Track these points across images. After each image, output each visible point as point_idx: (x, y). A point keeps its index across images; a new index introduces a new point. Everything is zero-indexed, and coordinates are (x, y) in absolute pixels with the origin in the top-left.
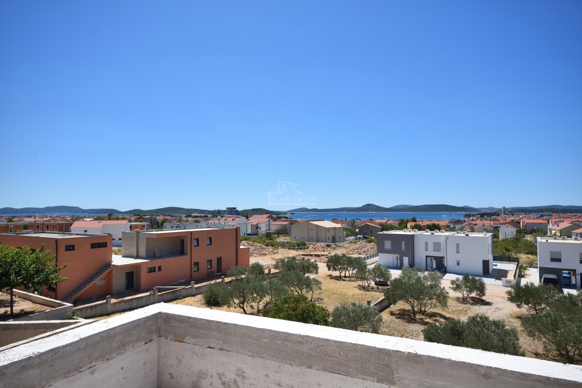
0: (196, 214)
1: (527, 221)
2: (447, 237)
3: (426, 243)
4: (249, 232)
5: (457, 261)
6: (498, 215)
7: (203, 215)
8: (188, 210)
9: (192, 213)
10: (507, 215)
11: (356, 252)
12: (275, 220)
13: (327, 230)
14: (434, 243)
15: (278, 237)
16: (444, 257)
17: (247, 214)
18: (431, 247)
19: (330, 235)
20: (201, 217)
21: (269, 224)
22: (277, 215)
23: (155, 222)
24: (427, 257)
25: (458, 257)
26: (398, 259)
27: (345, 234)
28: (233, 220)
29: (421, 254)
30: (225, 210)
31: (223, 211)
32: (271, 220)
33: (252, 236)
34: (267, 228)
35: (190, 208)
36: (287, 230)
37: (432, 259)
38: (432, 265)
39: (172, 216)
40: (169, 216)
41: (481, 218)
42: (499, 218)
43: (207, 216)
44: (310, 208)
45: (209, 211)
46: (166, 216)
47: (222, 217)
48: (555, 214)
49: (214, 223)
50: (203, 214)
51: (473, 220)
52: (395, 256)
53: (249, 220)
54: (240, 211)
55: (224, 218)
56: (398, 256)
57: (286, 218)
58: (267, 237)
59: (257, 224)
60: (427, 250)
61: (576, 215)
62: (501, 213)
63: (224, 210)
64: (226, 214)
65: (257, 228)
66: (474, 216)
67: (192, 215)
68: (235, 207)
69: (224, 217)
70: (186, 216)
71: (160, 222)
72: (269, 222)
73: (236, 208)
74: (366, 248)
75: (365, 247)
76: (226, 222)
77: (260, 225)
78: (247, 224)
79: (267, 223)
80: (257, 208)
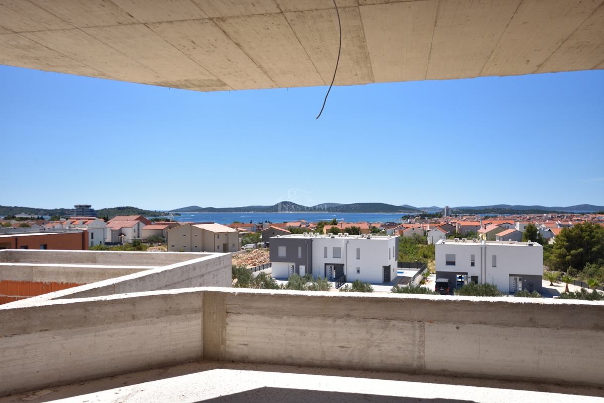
0: (23, 215)
1: (463, 223)
2: (348, 242)
3: (326, 249)
4: (109, 239)
5: (357, 268)
6: (440, 217)
7: (36, 216)
8: (10, 208)
9: (16, 214)
10: (451, 216)
11: (250, 262)
12: (147, 223)
13: (216, 236)
14: (334, 248)
15: (150, 247)
16: (343, 265)
17: (106, 215)
18: (330, 253)
19: (220, 242)
20: (32, 219)
21: (138, 229)
22: (154, 216)
24: (326, 264)
25: (358, 264)
26: (293, 269)
27: (240, 241)
28: (84, 223)
29: (319, 261)
30: (73, 210)
31: (69, 210)
32: (141, 223)
33: (112, 246)
34: (136, 234)
35: (13, 206)
36: (163, 237)
37: (331, 267)
38: (332, 274)
41: (421, 220)
42: (440, 220)
43: (42, 218)
44: (204, 207)
45: (45, 210)
47: (67, 219)
48: (500, 215)
49: (53, 227)
50: (36, 214)
51: (410, 223)
52: (291, 264)
53: (108, 223)
54: (97, 211)
55: (69, 221)
56: (294, 264)
57: (168, 220)
58: (134, 246)
59: (121, 229)
60: (326, 257)
61: (521, 217)
62: (444, 214)
63: (71, 208)
64: (75, 214)
65: (121, 234)
66: (413, 217)
67: (17, 216)
68: (88, 204)
69: (70, 219)
70: (6, 219)
72: (139, 225)
73: (90, 206)
74: (262, 258)
75: (262, 256)
76: (72, 226)
77: (124, 231)
78: (104, 229)
79: (136, 227)
80: (125, 206)
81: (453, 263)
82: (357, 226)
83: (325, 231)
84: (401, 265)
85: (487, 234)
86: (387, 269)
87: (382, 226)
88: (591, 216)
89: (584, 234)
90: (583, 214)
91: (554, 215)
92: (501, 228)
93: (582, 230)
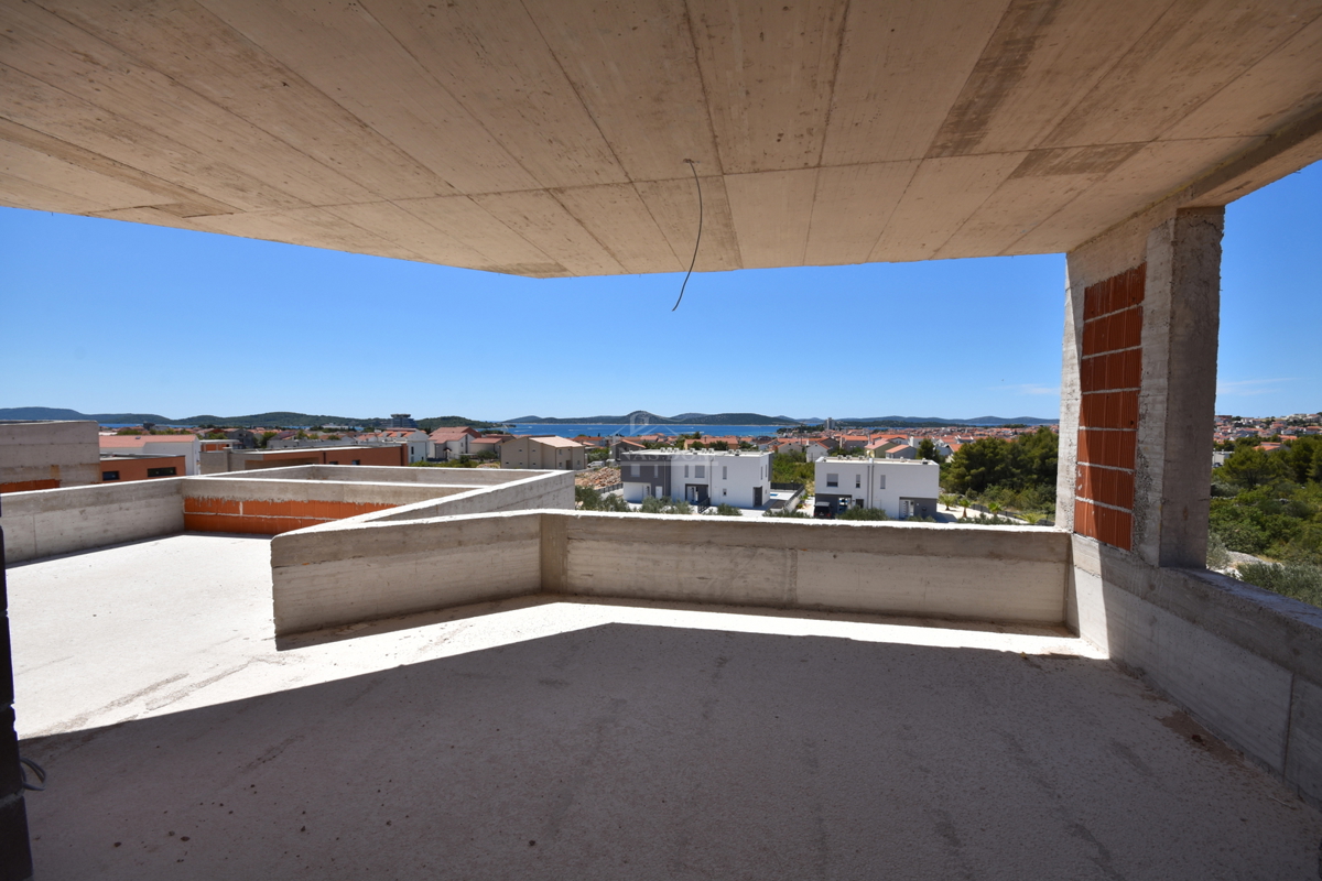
0: (332, 426)
1: (847, 438)
2: (713, 459)
3: (687, 467)
4: (432, 455)
5: (724, 490)
6: (822, 430)
7: (347, 427)
8: (316, 418)
9: (324, 424)
10: (834, 430)
11: (597, 482)
12: (477, 435)
13: (558, 451)
14: (696, 466)
15: (480, 463)
16: (707, 486)
17: (428, 426)
18: (692, 473)
19: (562, 458)
20: (342, 430)
21: (467, 443)
22: (484, 428)
23: (250, 438)
24: (687, 485)
25: (725, 485)
26: (648, 490)
27: (586, 458)
28: (402, 435)
29: (679, 482)
30: (389, 420)
31: (385, 420)
32: (469, 436)
33: (436, 462)
34: (464, 449)
35: (319, 415)
36: (496, 452)
37: (693, 489)
38: (694, 496)
39: (284, 429)
40: (277, 428)
41: (799, 434)
42: (821, 434)
43: (354, 430)
44: (543, 417)
45: (357, 420)
46: (271, 428)
47: (383, 431)
49: (367, 440)
50: (347, 425)
51: (786, 437)
52: (646, 485)
53: (431, 436)
54: (418, 421)
55: (385, 433)
56: (649, 485)
57: (501, 433)
58: (462, 462)
59: (446, 442)
60: (687, 476)
63: (387, 418)
64: (392, 425)
65: (446, 449)
66: (790, 430)
67: (324, 427)
68: (407, 413)
69: (386, 430)
70: (311, 430)
71: (260, 439)
72: (467, 438)
73: (409, 416)
74: (612, 477)
75: (612, 475)
76: (388, 438)
77: (450, 445)
78: (426, 443)
79: (464, 441)
80: (450, 416)
81: (835, 484)
82: (724, 440)
83: (686, 446)
84: (775, 486)
85: (875, 451)
86: (758, 491)
87: (753, 440)
88: (995, 430)
89: (987, 451)
90: (986, 428)
91: (954, 429)
92: (892, 443)
93: (984, 446)
